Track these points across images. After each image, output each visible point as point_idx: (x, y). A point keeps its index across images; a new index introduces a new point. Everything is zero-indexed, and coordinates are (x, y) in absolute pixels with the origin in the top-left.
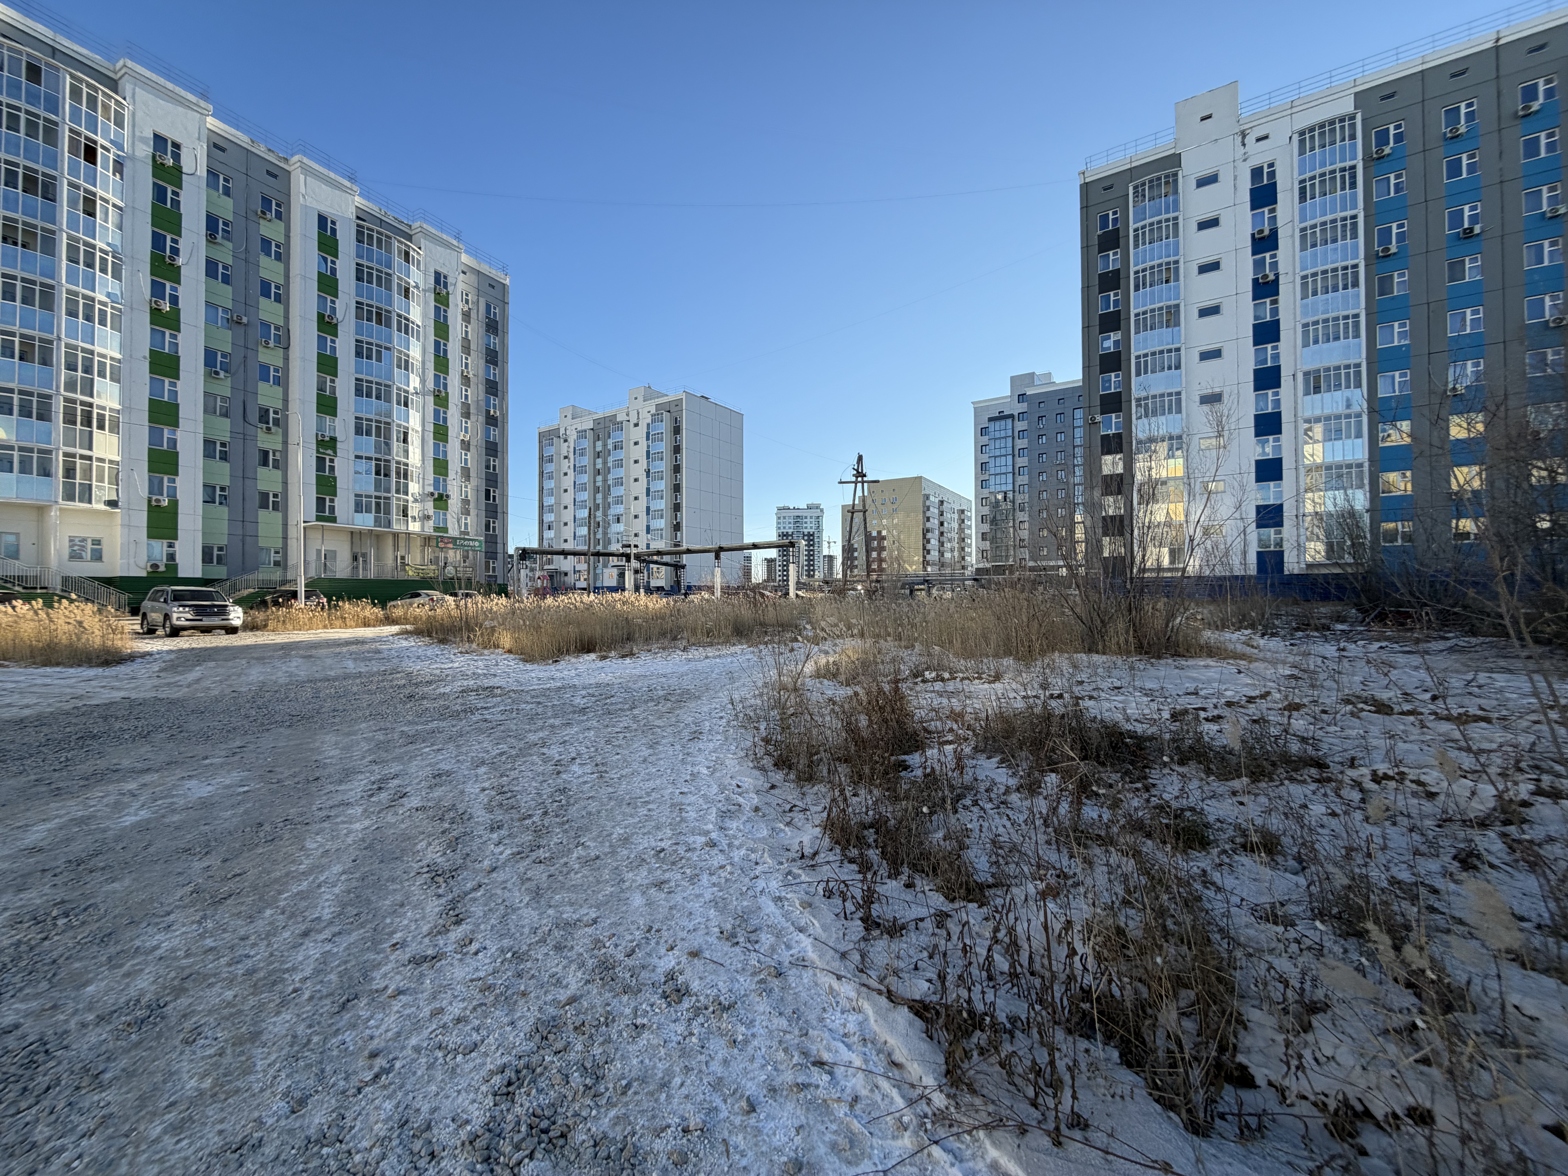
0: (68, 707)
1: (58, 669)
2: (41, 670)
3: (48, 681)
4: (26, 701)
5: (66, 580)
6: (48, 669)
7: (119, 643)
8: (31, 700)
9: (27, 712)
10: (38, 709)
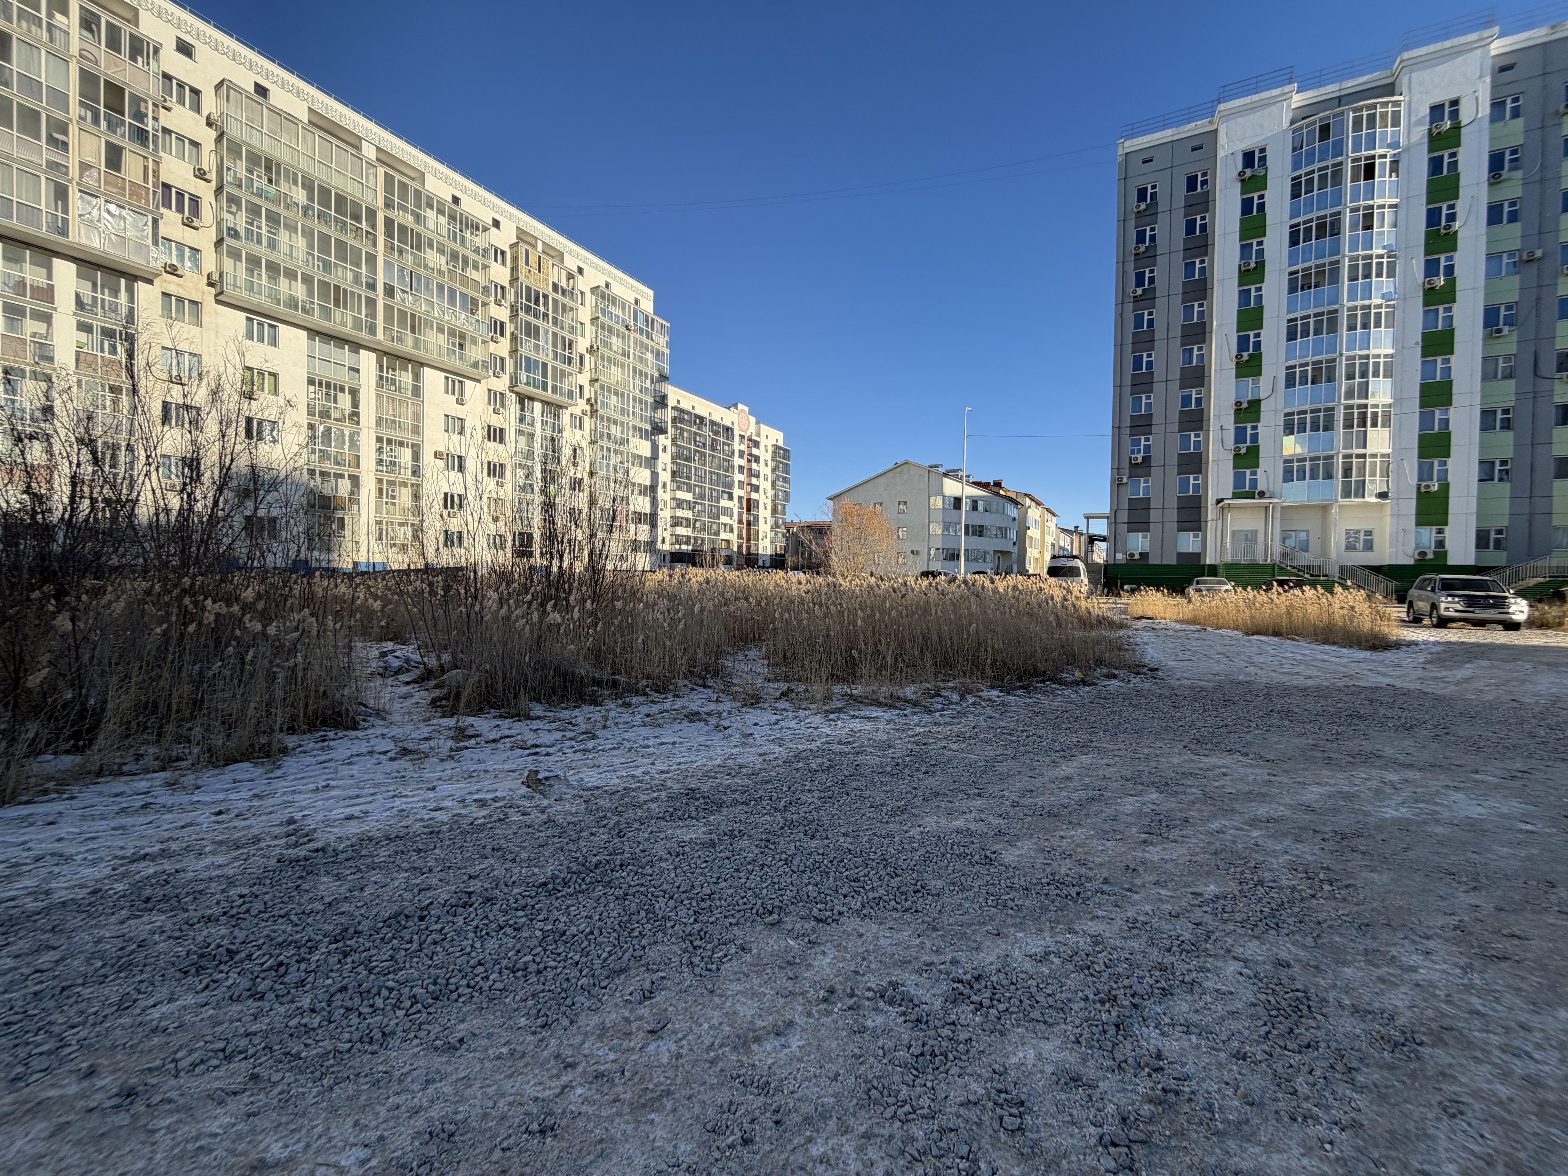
0: (1341, 684)
1: (1334, 648)
2: (1321, 647)
3: (1326, 657)
4: (1309, 673)
5: (1342, 568)
6: (1326, 647)
7: (1386, 630)
8: (1313, 672)
9: (1310, 682)
10: (1317, 682)
